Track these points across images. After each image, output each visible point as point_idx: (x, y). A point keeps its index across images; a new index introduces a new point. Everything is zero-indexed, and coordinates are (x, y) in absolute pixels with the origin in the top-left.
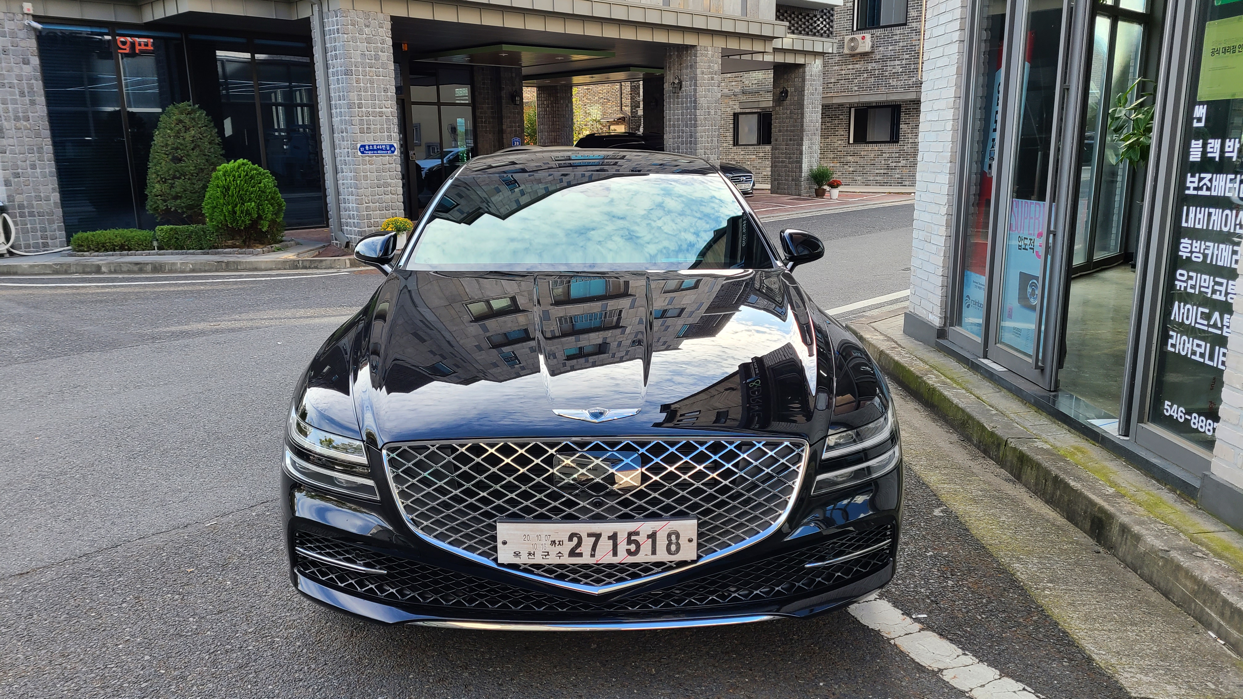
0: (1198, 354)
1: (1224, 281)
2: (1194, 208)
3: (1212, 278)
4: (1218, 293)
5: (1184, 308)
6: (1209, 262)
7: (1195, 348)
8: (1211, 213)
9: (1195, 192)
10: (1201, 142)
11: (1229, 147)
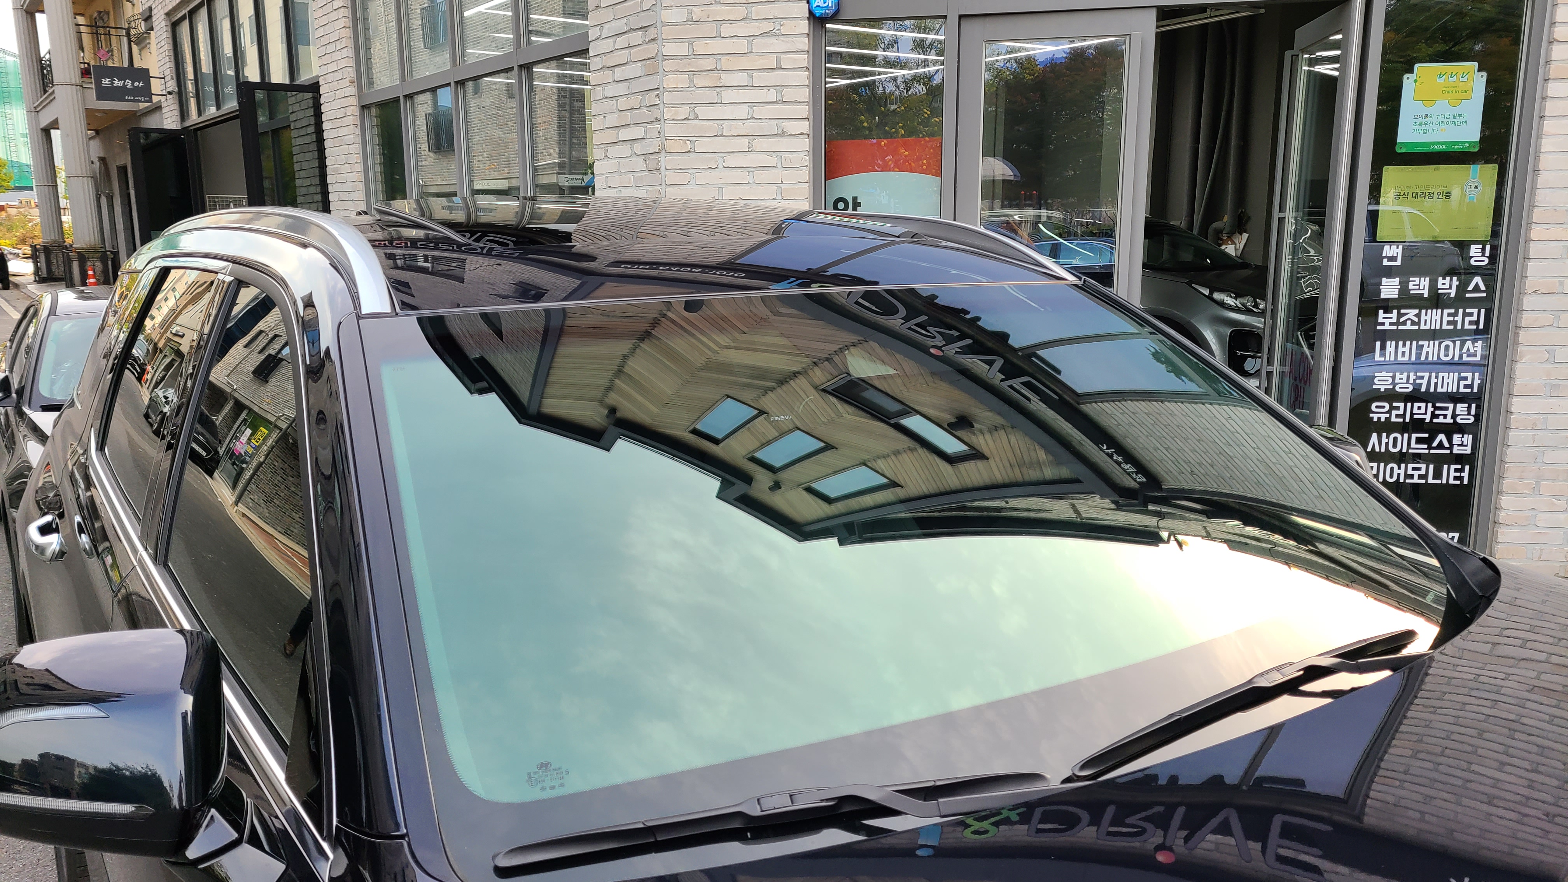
0: (1416, 477)
1: (1451, 406)
2: (1394, 343)
3: (1430, 405)
4: (1441, 417)
5: (1388, 437)
6: (1423, 389)
7: (1410, 472)
8: (1423, 346)
9: (1395, 328)
10: (1397, 280)
11: (1444, 284)
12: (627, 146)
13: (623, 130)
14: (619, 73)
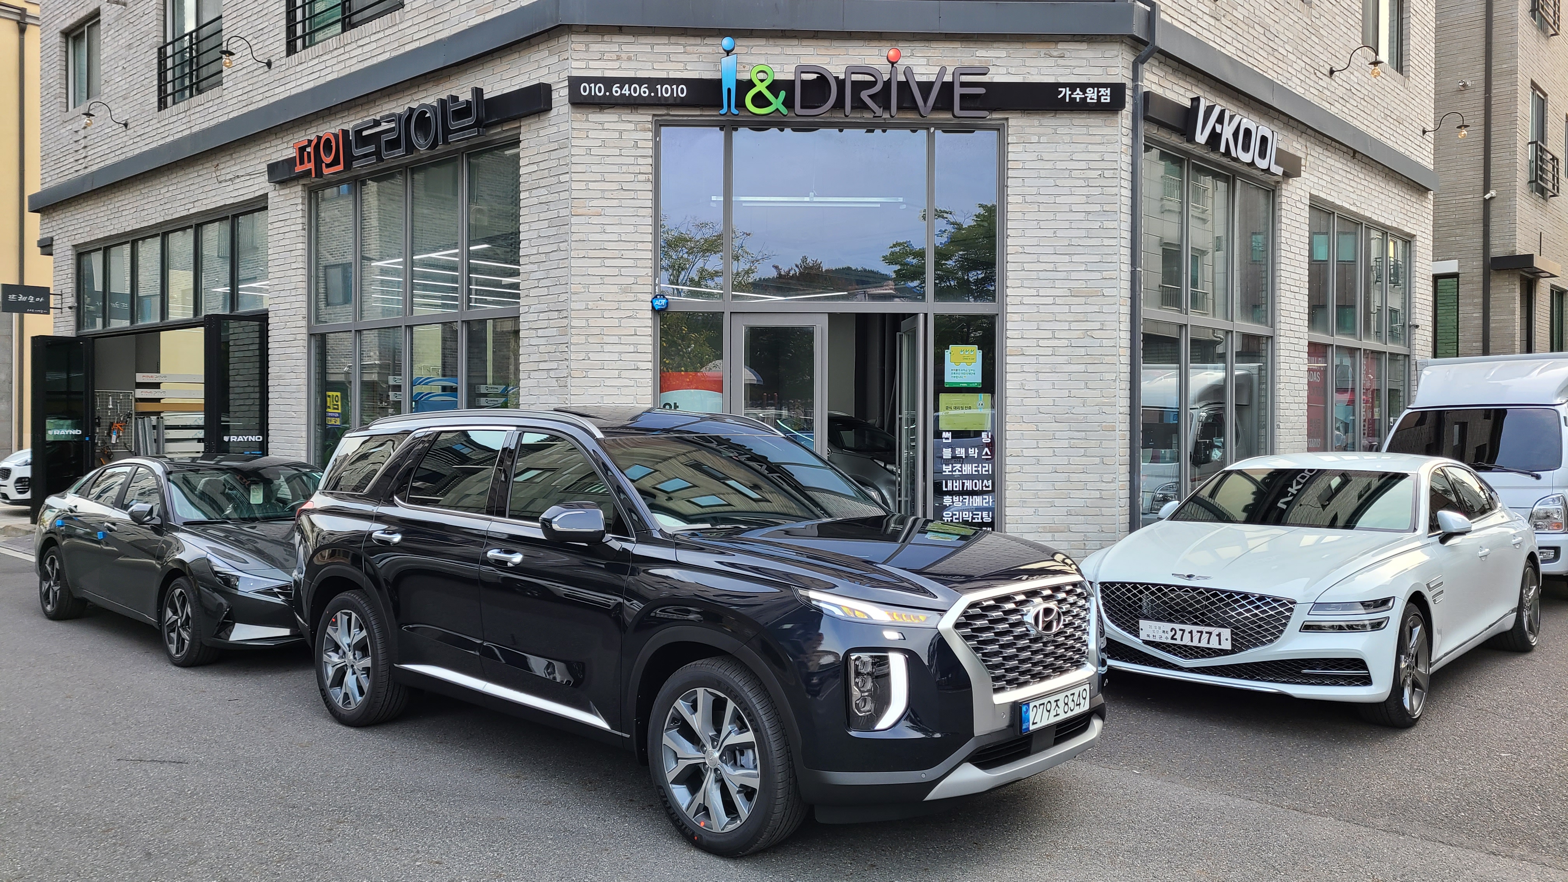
9: (951, 473)
10: (950, 449)
11: (971, 451)
12: (545, 372)
13: (541, 364)
14: (540, 333)
